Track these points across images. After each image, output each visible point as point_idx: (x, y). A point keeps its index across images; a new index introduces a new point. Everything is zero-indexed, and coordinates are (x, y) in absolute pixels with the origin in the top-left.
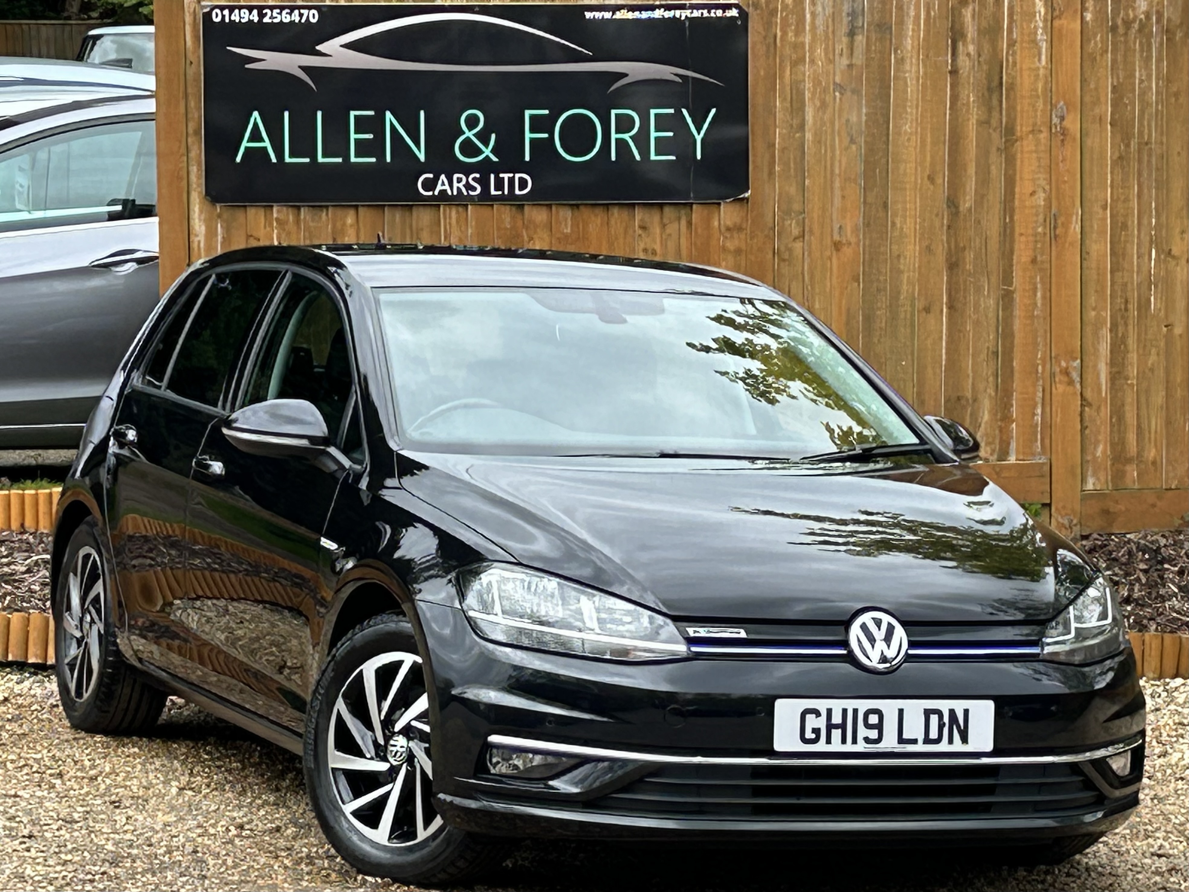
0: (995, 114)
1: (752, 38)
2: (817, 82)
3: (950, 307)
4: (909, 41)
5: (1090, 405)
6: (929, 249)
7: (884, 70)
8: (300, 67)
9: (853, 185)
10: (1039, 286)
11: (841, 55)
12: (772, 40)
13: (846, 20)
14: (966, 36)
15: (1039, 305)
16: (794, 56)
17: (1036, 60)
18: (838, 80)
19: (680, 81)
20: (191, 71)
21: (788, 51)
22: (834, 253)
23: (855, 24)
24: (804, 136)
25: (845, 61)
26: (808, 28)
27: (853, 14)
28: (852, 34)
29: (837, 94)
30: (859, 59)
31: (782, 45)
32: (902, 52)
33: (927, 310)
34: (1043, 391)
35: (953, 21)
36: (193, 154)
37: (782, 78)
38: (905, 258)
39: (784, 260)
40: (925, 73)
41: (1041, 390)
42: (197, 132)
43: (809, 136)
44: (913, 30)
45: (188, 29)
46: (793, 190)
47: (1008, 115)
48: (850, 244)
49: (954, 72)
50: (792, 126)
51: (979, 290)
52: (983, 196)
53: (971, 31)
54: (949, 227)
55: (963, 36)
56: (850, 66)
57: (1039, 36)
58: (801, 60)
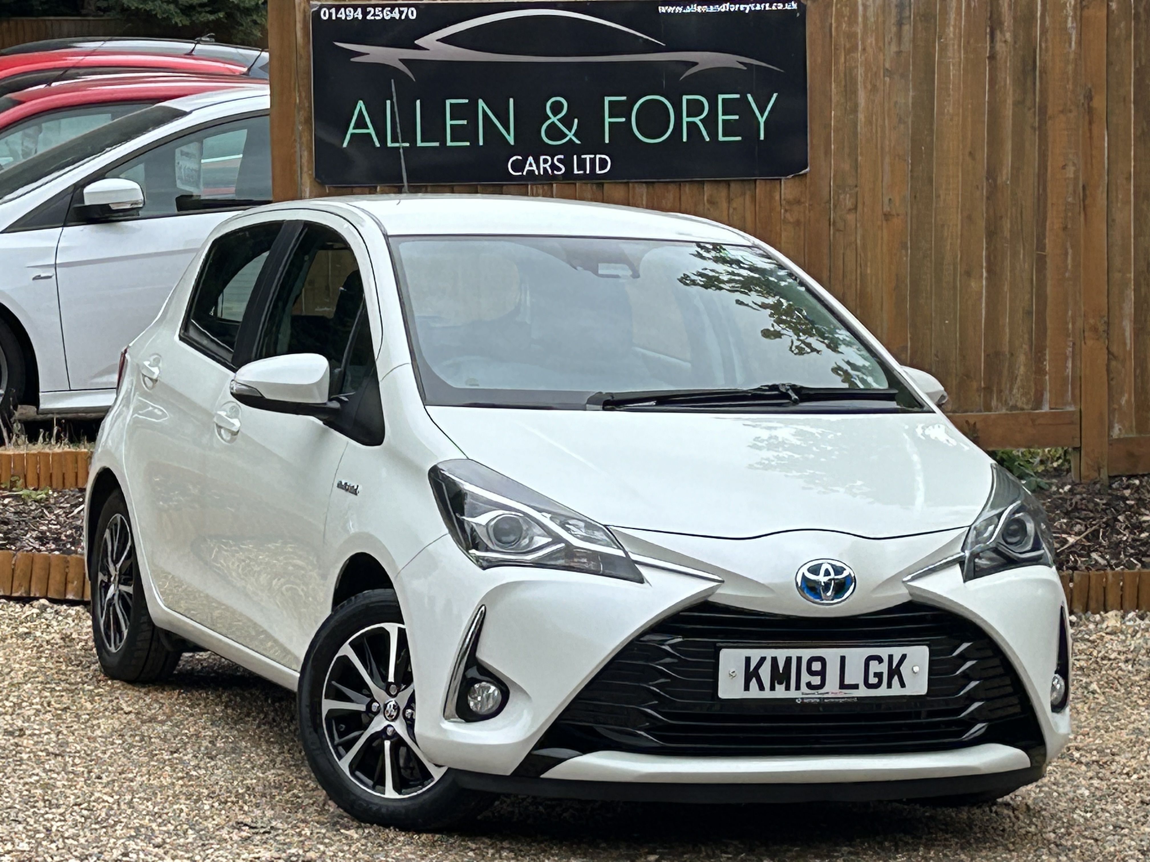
0: (1030, 95)
1: (810, 29)
2: (868, 69)
3: (989, 271)
4: (952, 29)
5: (1116, 358)
6: (970, 218)
7: (929, 56)
8: (401, 60)
9: (901, 161)
10: (1069, 251)
11: (890, 43)
12: (828, 30)
13: (894, 11)
14: (1003, 25)
15: (1070, 267)
16: (848, 46)
17: (1067, 45)
18: (887, 66)
19: (746, 69)
20: (302, 64)
21: (842, 41)
22: (884, 223)
23: (903, 15)
24: (857, 117)
25: (894, 48)
26: (860, 19)
27: (900, 6)
28: (900, 24)
29: (887, 79)
30: (907, 46)
31: (838, 35)
32: (945, 40)
34: (1074, 346)
35: (991, 11)
36: (304, 140)
37: (837, 64)
38: (949, 227)
39: (839, 230)
40: (967, 59)
41: (1071, 345)
42: (308, 120)
43: (861, 117)
44: (955, 19)
45: (299, 26)
46: (846, 166)
47: (1041, 96)
48: (898, 215)
49: (992, 57)
50: (846, 109)
51: (1015, 254)
52: (1019, 168)
53: (1007, 20)
54: (988, 198)
55: (1001, 24)
56: (899, 53)
57: (1069, 25)
58: (854, 48)
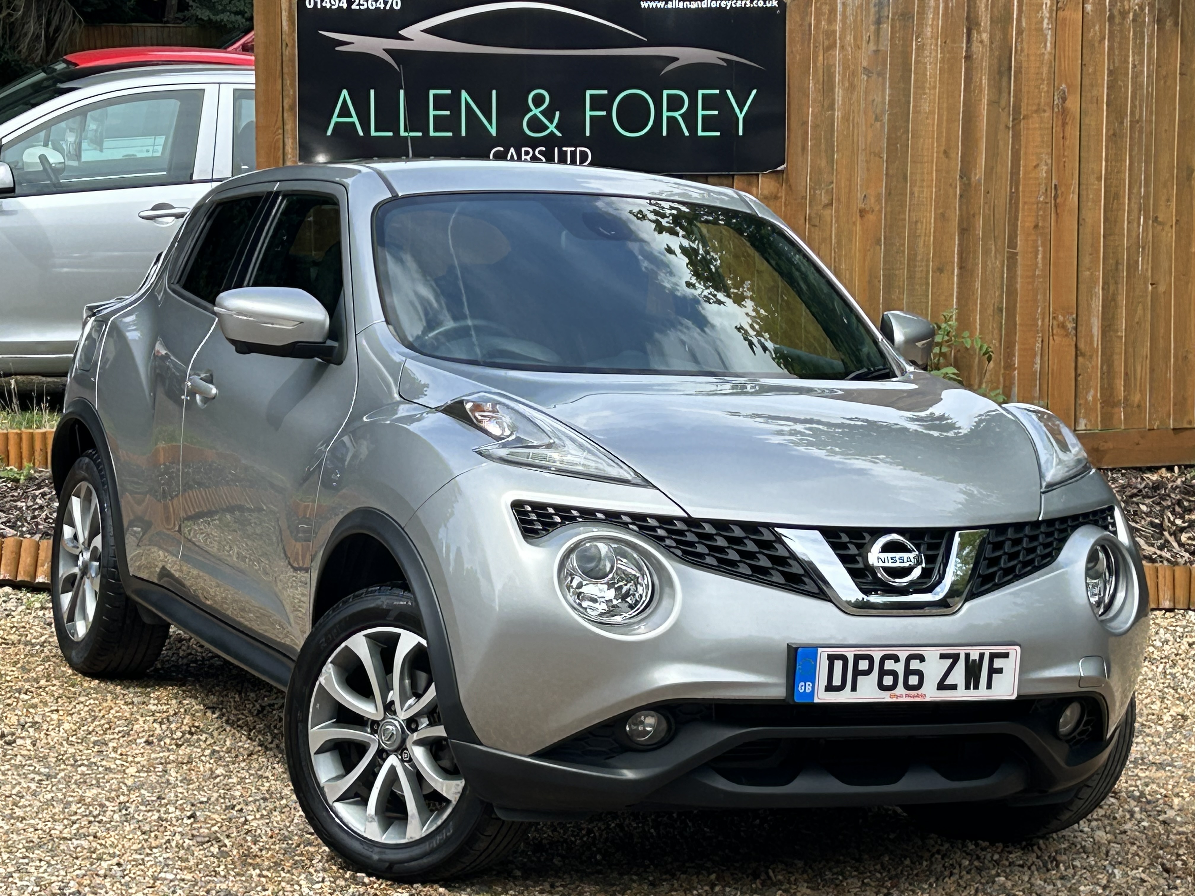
0: (1005, 95)
1: (789, 26)
2: (845, 67)
3: (961, 268)
4: (929, 29)
5: (1083, 355)
6: (943, 215)
7: (906, 56)
8: (384, 50)
9: (877, 159)
10: (1040, 248)
11: (868, 42)
12: (807, 28)
13: (873, 10)
14: (980, 25)
15: (1040, 265)
16: (826, 43)
17: (1042, 46)
18: (865, 64)
19: (725, 65)
20: (287, 53)
21: (820, 38)
22: (859, 219)
23: (882, 15)
24: (833, 115)
25: (872, 47)
26: (839, 17)
27: (880, 5)
28: (878, 22)
29: (864, 77)
30: (884, 45)
31: (817, 33)
32: (923, 39)
33: (940, 270)
34: (1042, 341)
35: (968, 12)
36: (288, 127)
37: (815, 63)
38: (922, 223)
39: (815, 226)
40: (943, 59)
41: (1040, 341)
42: (292, 108)
43: (838, 114)
44: (933, 19)
45: (285, 14)
46: (823, 163)
47: (1015, 96)
48: (873, 211)
49: (968, 57)
50: (823, 106)
51: (986, 252)
52: (992, 168)
53: (985, 20)
54: (961, 196)
55: (978, 24)
56: (877, 52)
57: (1045, 26)
58: (833, 46)
